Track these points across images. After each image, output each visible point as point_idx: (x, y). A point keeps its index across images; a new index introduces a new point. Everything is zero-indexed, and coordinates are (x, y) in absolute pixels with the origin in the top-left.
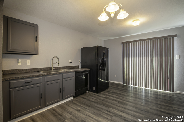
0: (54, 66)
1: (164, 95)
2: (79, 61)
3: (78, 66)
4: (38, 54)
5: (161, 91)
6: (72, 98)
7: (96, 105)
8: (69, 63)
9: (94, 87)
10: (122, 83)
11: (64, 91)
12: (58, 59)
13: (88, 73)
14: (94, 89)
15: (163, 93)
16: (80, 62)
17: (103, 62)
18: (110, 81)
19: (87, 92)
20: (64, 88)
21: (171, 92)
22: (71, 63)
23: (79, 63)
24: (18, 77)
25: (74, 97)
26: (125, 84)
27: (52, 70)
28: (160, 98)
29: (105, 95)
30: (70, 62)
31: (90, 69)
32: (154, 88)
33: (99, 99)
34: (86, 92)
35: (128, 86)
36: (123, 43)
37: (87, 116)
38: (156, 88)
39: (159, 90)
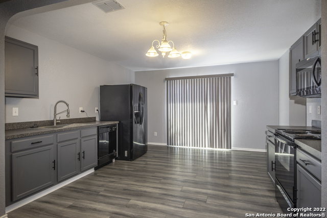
0: (58, 118)
1: (221, 154)
2: (96, 108)
3: (95, 117)
4: (38, 97)
5: (218, 149)
6: (92, 171)
7: (135, 173)
8: (80, 112)
9: (126, 152)
10: (166, 144)
11: (84, 157)
12: (68, 105)
13: (116, 129)
14: (126, 155)
16: (97, 110)
17: (139, 110)
18: (149, 143)
19: (114, 161)
20: (84, 153)
21: (229, 150)
22: (84, 111)
23: (96, 112)
24: (23, 135)
25: (96, 169)
26: (170, 145)
27: (54, 125)
28: (216, 163)
29: (144, 161)
30: (82, 111)
31: (118, 122)
32: (208, 147)
33: (138, 167)
34: (112, 162)
35: (175, 148)
36: (167, 79)
37: (128, 184)
38: (211, 147)
39: (214, 149)
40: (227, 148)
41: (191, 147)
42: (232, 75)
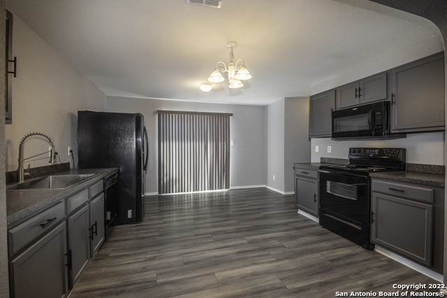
1: (221, 195)
2: (69, 148)
3: (69, 163)
5: (218, 191)
9: (130, 212)
10: (157, 193)
11: (96, 232)
12: (51, 142)
14: (130, 216)
15: (219, 193)
16: (71, 151)
20: (96, 225)
22: (57, 153)
23: (69, 153)
26: (164, 193)
31: (118, 169)
36: (160, 113)
37: (181, 255)
38: (211, 189)
39: (214, 191)
40: (226, 188)
41: (192, 192)
42: (231, 115)
